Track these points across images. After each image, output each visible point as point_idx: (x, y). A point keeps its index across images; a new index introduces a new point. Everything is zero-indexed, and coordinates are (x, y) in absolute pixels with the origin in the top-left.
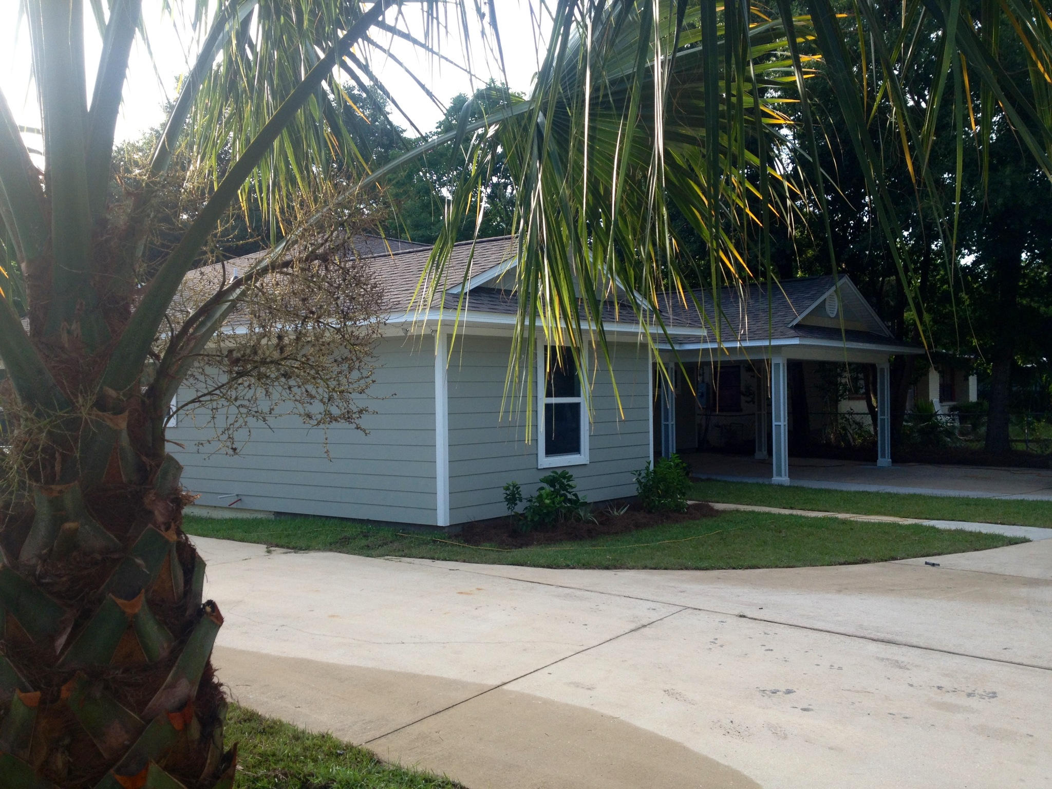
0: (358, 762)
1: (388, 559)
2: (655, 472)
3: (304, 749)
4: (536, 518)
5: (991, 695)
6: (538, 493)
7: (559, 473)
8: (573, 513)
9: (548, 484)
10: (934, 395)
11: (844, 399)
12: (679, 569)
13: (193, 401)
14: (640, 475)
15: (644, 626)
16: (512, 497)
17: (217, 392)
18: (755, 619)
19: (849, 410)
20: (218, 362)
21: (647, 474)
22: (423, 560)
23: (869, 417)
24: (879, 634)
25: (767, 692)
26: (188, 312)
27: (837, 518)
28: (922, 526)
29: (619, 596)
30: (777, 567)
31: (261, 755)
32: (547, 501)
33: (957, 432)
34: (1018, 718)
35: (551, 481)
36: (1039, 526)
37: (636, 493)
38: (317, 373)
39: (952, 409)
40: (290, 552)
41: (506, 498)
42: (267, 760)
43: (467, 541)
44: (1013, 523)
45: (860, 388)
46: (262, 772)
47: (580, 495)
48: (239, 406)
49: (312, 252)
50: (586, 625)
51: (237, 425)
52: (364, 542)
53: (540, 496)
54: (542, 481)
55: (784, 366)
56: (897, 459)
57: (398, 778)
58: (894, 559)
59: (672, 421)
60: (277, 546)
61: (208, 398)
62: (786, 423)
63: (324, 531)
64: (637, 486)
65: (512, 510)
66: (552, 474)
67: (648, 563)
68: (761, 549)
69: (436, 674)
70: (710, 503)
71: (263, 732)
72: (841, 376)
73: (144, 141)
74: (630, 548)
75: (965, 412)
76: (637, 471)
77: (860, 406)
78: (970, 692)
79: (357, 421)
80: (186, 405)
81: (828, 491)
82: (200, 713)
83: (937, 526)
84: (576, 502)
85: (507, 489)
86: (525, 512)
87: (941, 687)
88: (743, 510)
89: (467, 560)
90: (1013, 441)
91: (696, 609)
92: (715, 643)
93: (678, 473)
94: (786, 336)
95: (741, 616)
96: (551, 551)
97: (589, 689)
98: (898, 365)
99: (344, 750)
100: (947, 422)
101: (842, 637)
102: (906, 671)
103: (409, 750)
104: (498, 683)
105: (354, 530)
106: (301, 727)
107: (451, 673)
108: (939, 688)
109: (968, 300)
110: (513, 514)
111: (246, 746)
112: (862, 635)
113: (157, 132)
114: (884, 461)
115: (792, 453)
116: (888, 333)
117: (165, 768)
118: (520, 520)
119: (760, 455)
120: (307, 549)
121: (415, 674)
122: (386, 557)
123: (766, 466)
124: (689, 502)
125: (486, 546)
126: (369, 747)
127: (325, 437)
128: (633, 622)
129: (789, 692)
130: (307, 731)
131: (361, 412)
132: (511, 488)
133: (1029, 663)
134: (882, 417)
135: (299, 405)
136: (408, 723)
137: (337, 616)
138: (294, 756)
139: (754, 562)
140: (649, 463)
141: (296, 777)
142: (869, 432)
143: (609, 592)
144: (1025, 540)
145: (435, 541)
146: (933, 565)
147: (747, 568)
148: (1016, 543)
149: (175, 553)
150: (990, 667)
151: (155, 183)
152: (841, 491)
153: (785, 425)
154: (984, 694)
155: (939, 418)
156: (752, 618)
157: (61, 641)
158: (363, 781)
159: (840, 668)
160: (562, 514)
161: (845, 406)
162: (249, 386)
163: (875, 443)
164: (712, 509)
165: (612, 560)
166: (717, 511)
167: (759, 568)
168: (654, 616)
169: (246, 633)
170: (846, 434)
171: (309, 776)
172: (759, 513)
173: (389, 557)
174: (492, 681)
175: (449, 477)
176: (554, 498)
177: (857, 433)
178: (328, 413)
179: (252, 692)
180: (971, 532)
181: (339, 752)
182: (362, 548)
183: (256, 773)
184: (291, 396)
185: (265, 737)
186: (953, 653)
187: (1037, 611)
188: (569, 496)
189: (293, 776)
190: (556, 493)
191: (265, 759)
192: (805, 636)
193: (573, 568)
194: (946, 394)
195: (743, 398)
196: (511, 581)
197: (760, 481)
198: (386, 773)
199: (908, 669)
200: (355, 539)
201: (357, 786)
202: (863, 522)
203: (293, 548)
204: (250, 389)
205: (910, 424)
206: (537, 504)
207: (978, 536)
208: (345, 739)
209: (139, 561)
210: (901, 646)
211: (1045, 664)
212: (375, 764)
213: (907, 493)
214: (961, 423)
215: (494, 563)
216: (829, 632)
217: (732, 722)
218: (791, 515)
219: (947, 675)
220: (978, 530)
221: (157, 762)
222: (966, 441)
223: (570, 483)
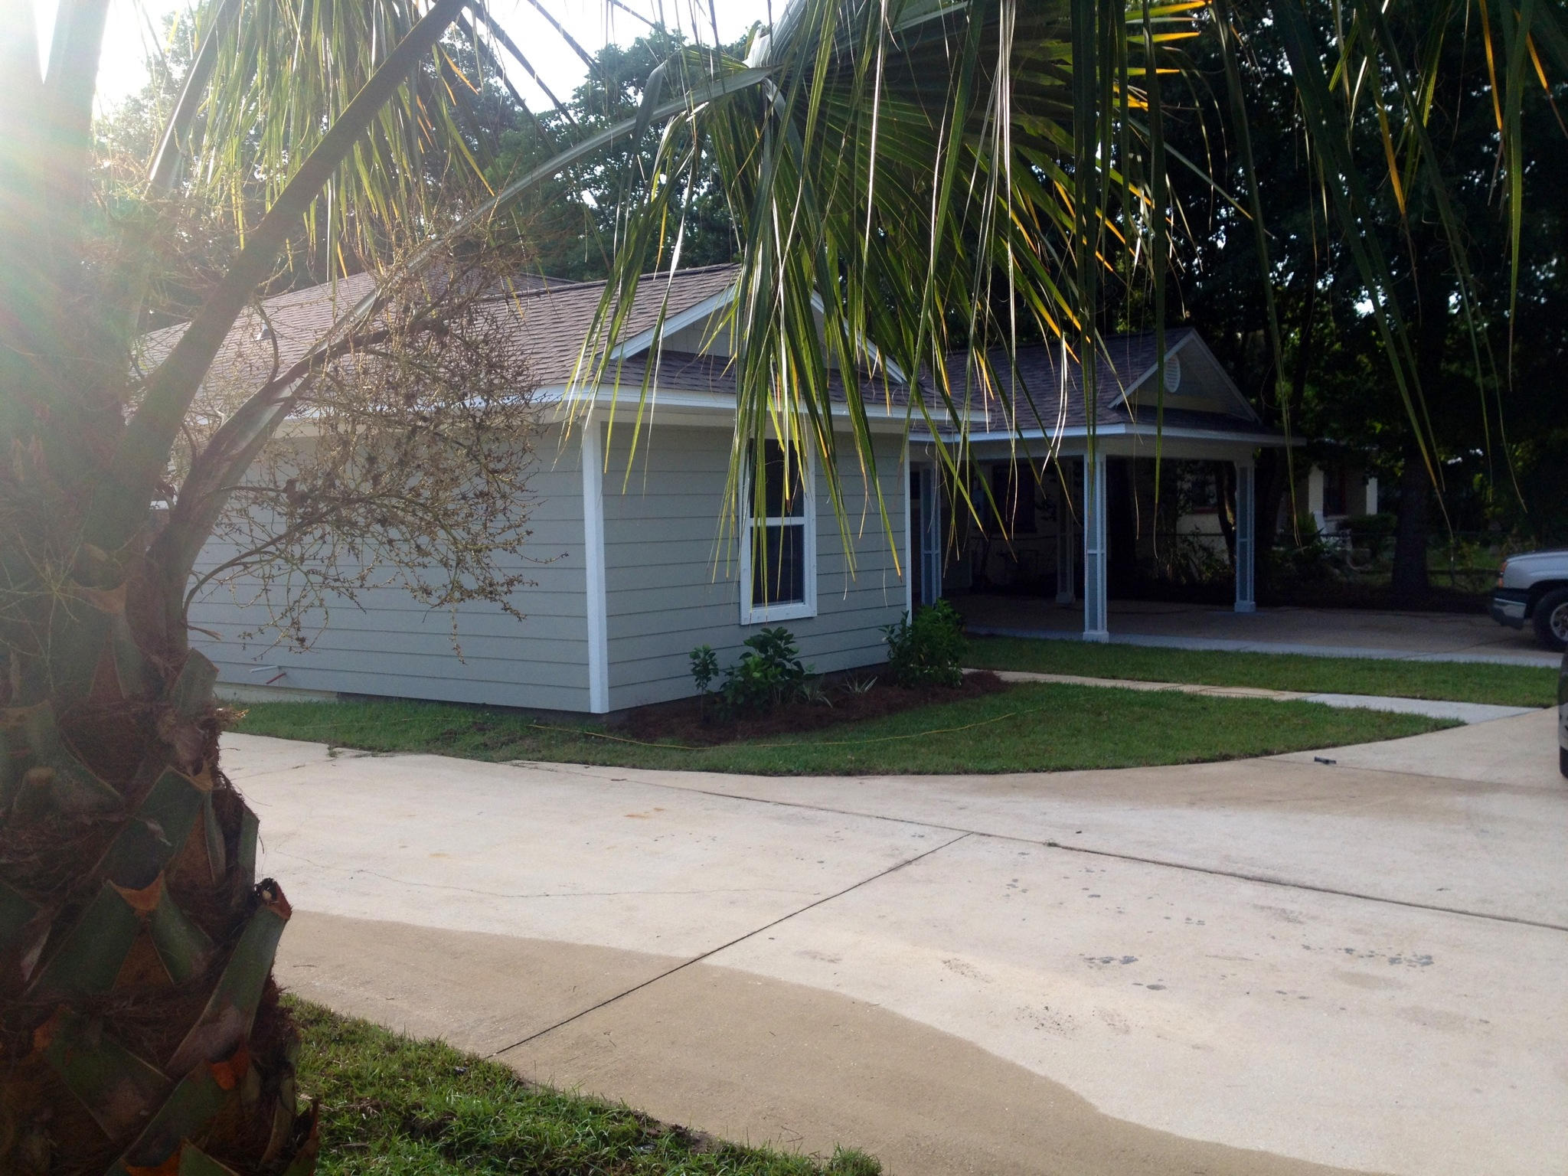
0: (489, 1084)
1: (517, 765)
2: (913, 626)
3: (404, 1066)
4: (741, 700)
5: (1424, 960)
6: (742, 663)
7: (773, 632)
8: (795, 691)
9: (756, 648)
10: (1316, 505)
11: (1187, 513)
12: (954, 774)
13: (232, 563)
14: (892, 632)
15: (909, 862)
16: (704, 668)
17: (272, 548)
18: (1071, 849)
19: (1194, 528)
20: (271, 499)
21: (904, 631)
22: (571, 765)
23: (1223, 539)
24: (1254, 869)
25: (1096, 961)
26: (217, 416)
27: (1181, 693)
28: (1306, 702)
29: (869, 816)
30: (1098, 767)
31: (338, 1077)
32: (757, 675)
33: (1348, 560)
34: (1466, 996)
35: (761, 643)
36: (1478, 702)
37: (887, 660)
38: (436, 519)
39: (1342, 526)
40: (365, 755)
41: (693, 670)
42: (348, 1085)
43: (637, 735)
44: (1439, 696)
45: (1209, 497)
46: (340, 1103)
47: (805, 664)
48: (309, 572)
49: (418, 317)
50: (822, 862)
51: (305, 602)
52: (479, 739)
53: (746, 667)
54: (747, 643)
55: (1102, 465)
56: (1263, 600)
57: (551, 1109)
58: (1268, 753)
59: (936, 549)
60: (344, 745)
61: (256, 558)
62: (1105, 552)
63: (417, 722)
64: (888, 648)
65: (703, 689)
66: (763, 633)
67: (910, 766)
68: (1074, 740)
69: (599, 942)
70: (995, 672)
71: (340, 1040)
72: (1182, 480)
73: (117, 116)
74: (882, 742)
75: (1360, 530)
76: (887, 626)
77: (1210, 523)
78: (1394, 956)
79: (505, 598)
80: (221, 569)
81: (1168, 651)
82: (259, 1061)
83: (1328, 704)
84: (798, 674)
85: (695, 656)
86: (722, 689)
87: (1352, 950)
88: (1042, 681)
89: (638, 765)
90: (1433, 573)
91: (984, 835)
92: (1014, 887)
93: (949, 628)
94: (1106, 422)
95: (1050, 845)
96: (765, 748)
97: (832, 961)
98: (1268, 463)
99: (465, 1065)
100: (1335, 545)
101: (1201, 875)
102: (1298, 925)
103: (565, 1063)
104: (696, 955)
105: (463, 720)
106: (398, 1030)
107: (625, 941)
108: (1349, 951)
109: (1370, 365)
110: (704, 693)
111: (313, 1063)
112: (1229, 871)
113: (136, 101)
114: (1245, 604)
115: (1112, 594)
116: (1252, 414)
117: (206, 1150)
118: (715, 702)
119: (1065, 596)
120: (392, 749)
121: (568, 944)
122: (515, 762)
123: (1074, 615)
124: (965, 671)
125: (665, 743)
126: (503, 1059)
127: (453, 624)
128: (892, 856)
129: (1128, 960)
130: (408, 1036)
131: (510, 583)
132: (702, 655)
133: (1477, 911)
134: (1244, 540)
135: (407, 571)
136: (562, 1020)
137: (444, 855)
138: (390, 1078)
139: (1065, 762)
140: (906, 615)
141: (394, 1110)
142: (1222, 562)
143: (855, 811)
144: (1458, 724)
145: (587, 736)
146: (1327, 762)
147: (1054, 770)
148: (1445, 728)
149: (211, 808)
150: (1419, 917)
151: (159, 207)
152: (1185, 650)
153: (1102, 554)
154: (1414, 959)
155: (1324, 540)
156: (1066, 848)
157: (32, 957)
158: (497, 1114)
159: (1201, 923)
160: (777, 692)
161: (1187, 523)
162: (322, 537)
163: (1231, 578)
164: (998, 680)
165: (856, 761)
166: (1007, 684)
167: (1072, 770)
168: (923, 847)
169: (304, 883)
170: (1188, 564)
171: (414, 1109)
172: (1067, 686)
173: (518, 761)
174: (687, 953)
175: (608, 640)
176: (766, 669)
177: (1204, 563)
178: (457, 585)
179: (318, 976)
180: (1379, 712)
181: (457, 1068)
182: (477, 747)
183: (332, 1106)
184: (393, 554)
185: (343, 1048)
186: (1365, 897)
187: (1482, 831)
188: (789, 666)
189: (388, 1107)
190: (768, 661)
191: (345, 1083)
192: (1146, 874)
193: (798, 774)
194: (1334, 503)
195: (1037, 511)
196: (707, 797)
197: (1067, 636)
198: (532, 1101)
199: (1300, 922)
200: (464, 733)
201: (488, 1123)
202: (1219, 698)
203: (370, 749)
204: (325, 542)
205: (1282, 549)
206: (741, 679)
207: (1390, 717)
208: (468, 1048)
209: (153, 826)
210: (1288, 887)
211: (1499, 913)
212: (515, 1087)
213: (1281, 653)
214: (1354, 546)
215: (678, 768)
216: (1181, 867)
217: (1047, 1008)
218: (1114, 688)
219: (1358, 931)
220: (1388, 709)
221: (194, 1141)
222: (1362, 572)
223: (790, 646)
